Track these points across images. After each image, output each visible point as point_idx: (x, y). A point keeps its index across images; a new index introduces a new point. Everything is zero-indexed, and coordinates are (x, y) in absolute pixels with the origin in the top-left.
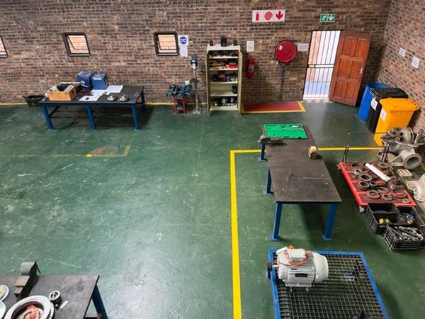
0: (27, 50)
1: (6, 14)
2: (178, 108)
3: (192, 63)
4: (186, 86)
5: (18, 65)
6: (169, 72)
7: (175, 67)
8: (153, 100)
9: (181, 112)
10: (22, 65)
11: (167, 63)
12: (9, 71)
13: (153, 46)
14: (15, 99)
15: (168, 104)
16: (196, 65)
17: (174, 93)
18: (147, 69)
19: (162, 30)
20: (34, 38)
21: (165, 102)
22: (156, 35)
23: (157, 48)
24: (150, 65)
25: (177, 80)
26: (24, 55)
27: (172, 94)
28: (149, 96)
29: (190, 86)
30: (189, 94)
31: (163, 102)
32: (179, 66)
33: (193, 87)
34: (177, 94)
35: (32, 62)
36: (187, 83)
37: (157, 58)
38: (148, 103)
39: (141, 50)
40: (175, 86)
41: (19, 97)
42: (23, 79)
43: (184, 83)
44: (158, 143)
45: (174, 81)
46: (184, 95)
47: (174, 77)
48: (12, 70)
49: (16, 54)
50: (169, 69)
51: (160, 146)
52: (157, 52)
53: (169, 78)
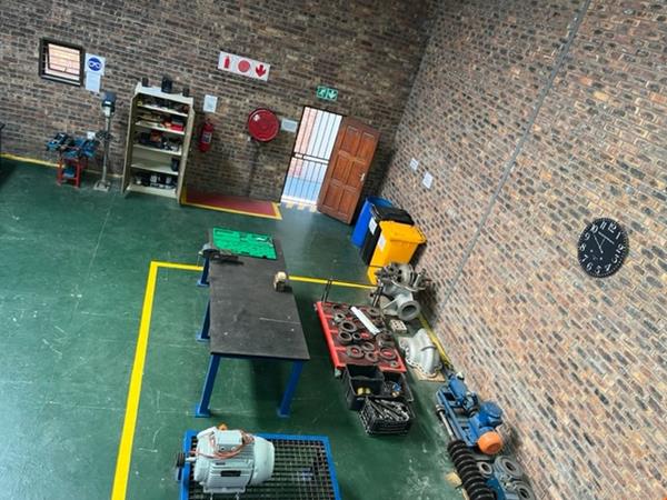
2: (65, 175)
3: (104, 105)
4: (88, 141)
6: (59, 111)
7: (72, 104)
8: (18, 151)
9: (71, 182)
11: (57, 95)
13: (36, 59)
15: (48, 164)
16: (112, 111)
17: (63, 147)
18: (16, 95)
19: (57, 37)
21: (42, 159)
22: (45, 43)
23: (42, 66)
24: (25, 90)
25: (73, 127)
27: (58, 149)
28: (12, 143)
29: (96, 143)
30: (91, 155)
31: (38, 158)
32: (80, 105)
33: (102, 144)
34: (67, 150)
36: (91, 135)
37: (39, 81)
38: (7, 156)
39: (10, 60)
40: (67, 137)
43: (86, 135)
44: (13, 229)
45: (65, 126)
46: (81, 156)
47: (67, 121)
50: (60, 105)
51: (15, 234)
52: (42, 72)
53: (57, 120)
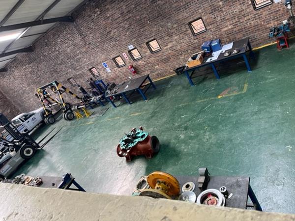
0: (170, 42)
1: (155, 25)
2: (281, 45)
5: (167, 53)
6: (268, 19)
7: (272, 13)
9: (284, 47)
10: (170, 52)
11: (264, 13)
12: (163, 58)
13: (250, 4)
14: (170, 73)
15: (271, 44)
16: (291, 5)
17: (275, 34)
20: (173, 33)
21: (268, 43)
23: (254, 5)
24: (251, 20)
25: (276, 23)
26: (170, 45)
28: (254, 43)
29: (288, 24)
30: (289, 30)
31: (266, 44)
32: (275, 12)
33: (292, 23)
34: (278, 34)
35: (175, 48)
36: (285, 22)
37: (255, 12)
38: (254, 49)
39: (241, 11)
40: (275, 28)
41: (172, 71)
42: (172, 60)
43: (282, 23)
44: (270, 77)
45: (273, 24)
46: (285, 33)
47: (272, 22)
48: (165, 57)
49: (165, 46)
50: (267, 17)
51: (272, 78)
52: (255, 8)
53: (268, 24)
